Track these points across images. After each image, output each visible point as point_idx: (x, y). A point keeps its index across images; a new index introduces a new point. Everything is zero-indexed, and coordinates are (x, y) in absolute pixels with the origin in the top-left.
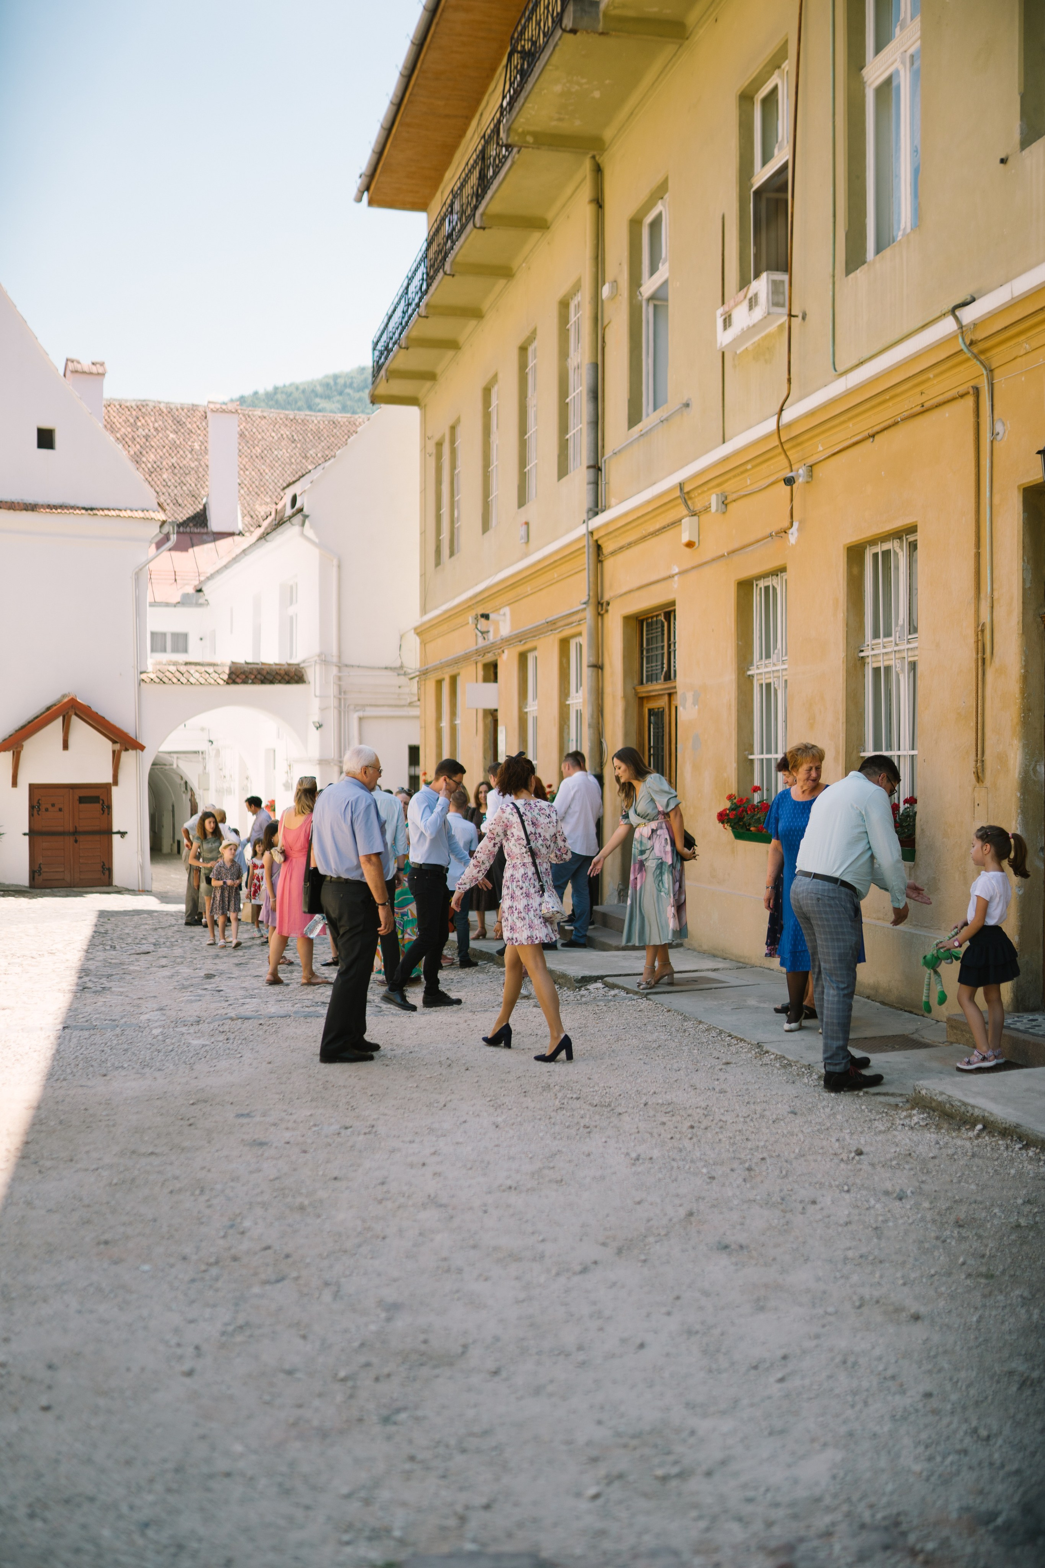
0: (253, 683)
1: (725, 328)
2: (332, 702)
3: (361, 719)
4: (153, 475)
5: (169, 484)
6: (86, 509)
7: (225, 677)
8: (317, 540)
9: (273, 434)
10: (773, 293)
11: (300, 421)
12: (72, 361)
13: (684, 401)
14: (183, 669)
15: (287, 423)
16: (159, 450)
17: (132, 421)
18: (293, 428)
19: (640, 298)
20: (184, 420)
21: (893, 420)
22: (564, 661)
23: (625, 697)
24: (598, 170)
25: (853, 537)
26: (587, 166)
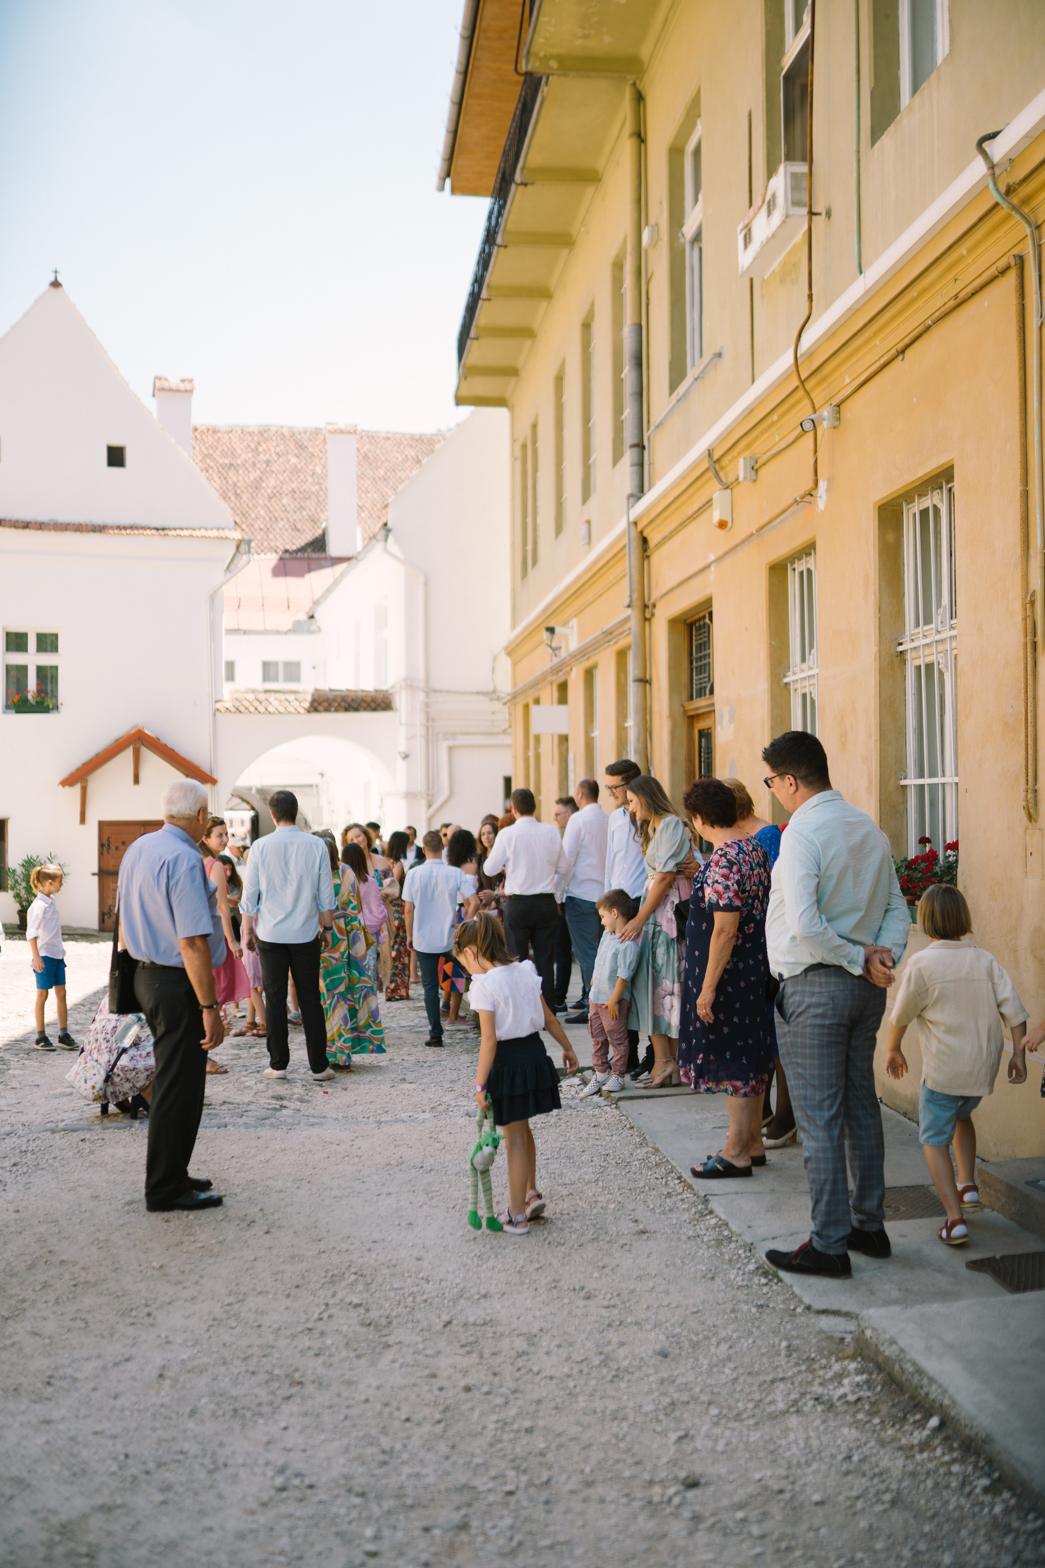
0: (336, 710)
1: (746, 246)
2: (420, 731)
3: (450, 749)
4: (272, 501)
5: (288, 509)
6: (157, 529)
7: (307, 705)
8: (401, 556)
9: (397, 455)
10: (792, 189)
11: (425, 441)
12: (160, 379)
13: (717, 351)
14: (262, 697)
15: (412, 443)
16: (279, 475)
17: (253, 446)
18: (418, 449)
19: (682, 240)
20: (306, 444)
21: (923, 325)
22: (622, 676)
23: (672, 716)
24: (639, 98)
25: (883, 491)
26: (628, 94)
